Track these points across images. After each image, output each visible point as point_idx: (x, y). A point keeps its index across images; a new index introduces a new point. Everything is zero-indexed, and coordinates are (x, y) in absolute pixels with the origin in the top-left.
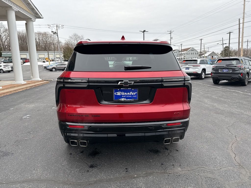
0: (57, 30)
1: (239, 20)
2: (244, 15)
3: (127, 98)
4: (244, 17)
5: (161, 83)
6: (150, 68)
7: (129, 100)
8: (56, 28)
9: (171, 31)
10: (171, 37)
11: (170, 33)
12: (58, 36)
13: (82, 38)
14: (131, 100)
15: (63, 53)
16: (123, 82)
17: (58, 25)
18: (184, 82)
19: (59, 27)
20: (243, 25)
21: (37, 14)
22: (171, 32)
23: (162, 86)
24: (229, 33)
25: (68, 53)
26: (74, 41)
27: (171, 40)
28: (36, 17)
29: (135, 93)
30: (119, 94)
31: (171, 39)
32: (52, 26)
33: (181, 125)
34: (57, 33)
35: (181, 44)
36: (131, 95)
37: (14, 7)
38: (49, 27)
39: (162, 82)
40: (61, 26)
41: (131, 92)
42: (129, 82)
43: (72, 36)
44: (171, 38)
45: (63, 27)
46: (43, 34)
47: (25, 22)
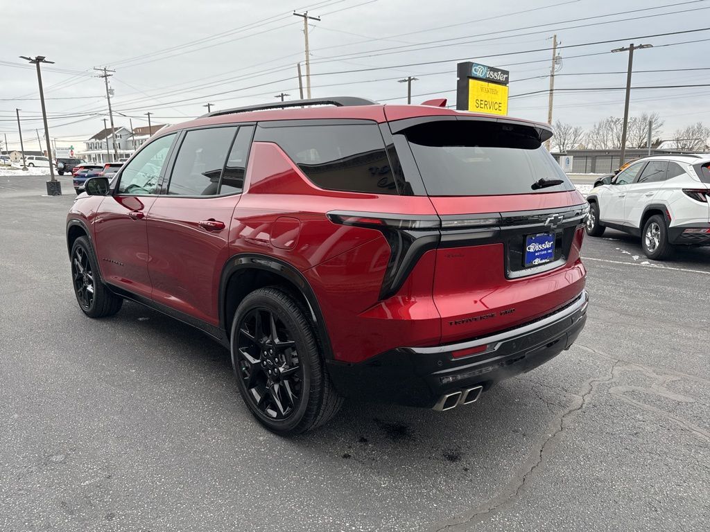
1: (299, 66)
2: (307, 57)
4: (307, 61)
9: (105, 70)
10: (109, 88)
11: (106, 76)
16: (553, 218)
20: (308, 80)
22: (108, 73)
24: (279, 96)
27: (109, 98)
31: (110, 96)
35: (149, 114)
42: (559, 217)
44: (110, 92)
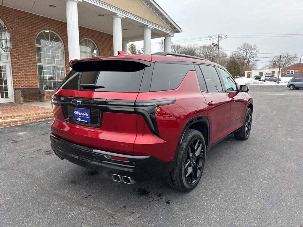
0: (219, 41)
3: (82, 119)
5: (105, 106)
6: (103, 87)
7: (83, 121)
8: (217, 39)
12: (218, 48)
13: (254, 48)
14: (85, 121)
15: (226, 67)
16: (74, 101)
17: (221, 35)
18: (134, 107)
19: (221, 38)
21: (175, 28)
23: (106, 109)
25: (231, 68)
26: (242, 53)
28: (175, 31)
29: (88, 114)
30: (77, 113)
32: (213, 37)
33: (128, 162)
34: (218, 46)
36: (85, 116)
37: (150, 25)
38: (210, 38)
39: (107, 105)
40: (223, 36)
41: (85, 113)
42: (77, 101)
43: (241, 47)
45: (226, 37)
46: (208, 47)
47: (164, 38)
